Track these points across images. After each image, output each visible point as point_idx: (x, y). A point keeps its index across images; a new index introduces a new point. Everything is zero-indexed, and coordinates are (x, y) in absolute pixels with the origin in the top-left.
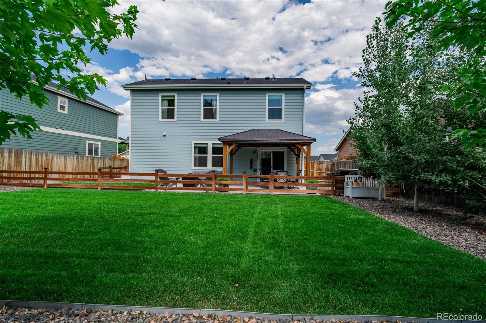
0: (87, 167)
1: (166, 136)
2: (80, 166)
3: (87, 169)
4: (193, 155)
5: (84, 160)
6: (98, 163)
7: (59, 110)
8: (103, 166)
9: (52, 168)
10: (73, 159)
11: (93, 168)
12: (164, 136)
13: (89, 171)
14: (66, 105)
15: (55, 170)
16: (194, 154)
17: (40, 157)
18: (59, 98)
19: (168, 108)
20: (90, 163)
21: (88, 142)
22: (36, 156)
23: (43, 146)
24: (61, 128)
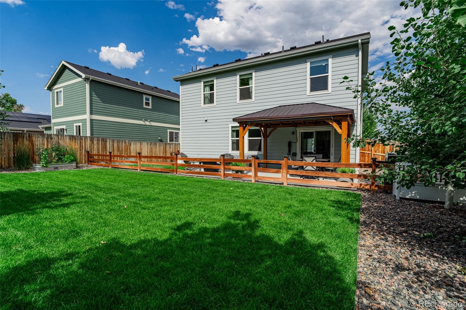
0: (160, 152)
1: (208, 121)
2: (154, 151)
3: (160, 153)
4: (230, 138)
5: (157, 146)
6: (170, 148)
7: (144, 106)
8: (175, 151)
9: (130, 152)
10: (148, 145)
11: (166, 152)
12: (206, 121)
13: (161, 155)
14: (150, 102)
15: (133, 154)
16: (232, 138)
17: (121, 144)
18: (145, 97)
19: (210, 93)
20: (162, 148)
21: (169, 131)
22: (117, 142)
23: (132, 135)
24: (147, 120)
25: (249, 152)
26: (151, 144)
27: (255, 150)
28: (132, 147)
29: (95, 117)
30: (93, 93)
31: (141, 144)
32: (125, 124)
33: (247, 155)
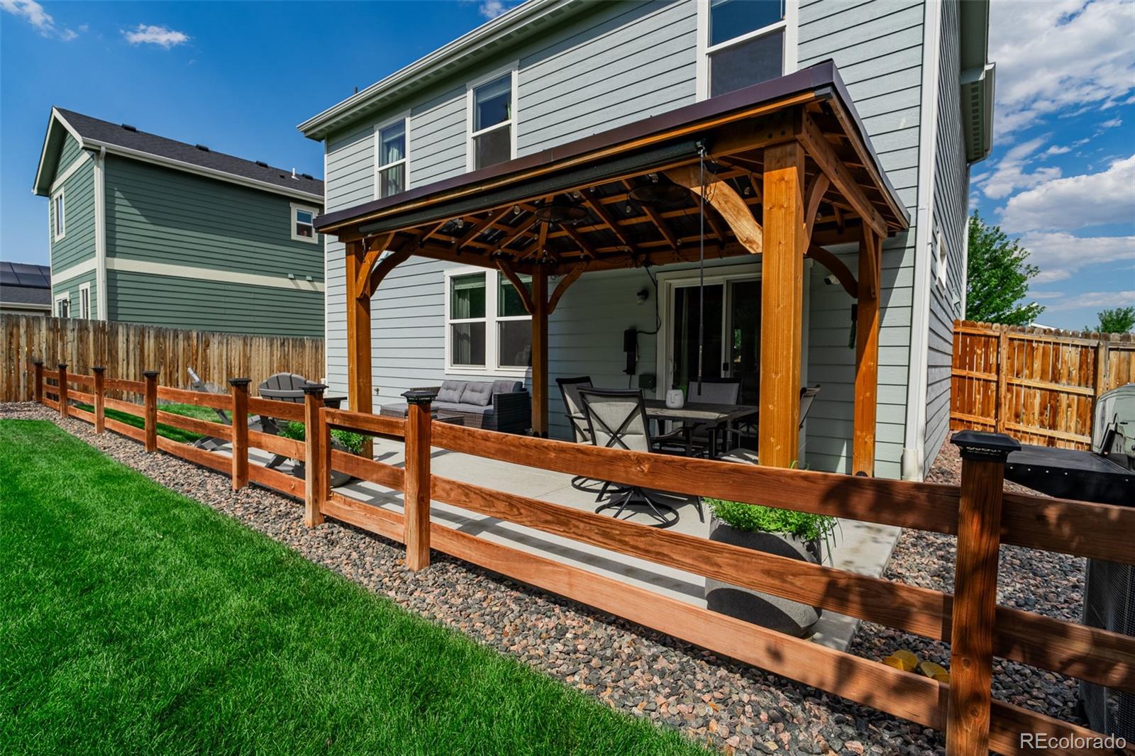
4: (448, 321)
7: (294, 236)
16: (453, 318)
18: (295, 210)
19: (396, 166)
23: (251, 319)
24: (303, 277)
25: (502, 368)
26: (283, 344)
27: (521, 364)
28: (214, 350)
29: (120, 264)
30: (118, 194)
31: (245, 344)
32: (230, 287)
33: (493, 380)
